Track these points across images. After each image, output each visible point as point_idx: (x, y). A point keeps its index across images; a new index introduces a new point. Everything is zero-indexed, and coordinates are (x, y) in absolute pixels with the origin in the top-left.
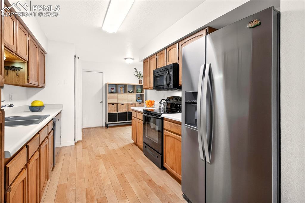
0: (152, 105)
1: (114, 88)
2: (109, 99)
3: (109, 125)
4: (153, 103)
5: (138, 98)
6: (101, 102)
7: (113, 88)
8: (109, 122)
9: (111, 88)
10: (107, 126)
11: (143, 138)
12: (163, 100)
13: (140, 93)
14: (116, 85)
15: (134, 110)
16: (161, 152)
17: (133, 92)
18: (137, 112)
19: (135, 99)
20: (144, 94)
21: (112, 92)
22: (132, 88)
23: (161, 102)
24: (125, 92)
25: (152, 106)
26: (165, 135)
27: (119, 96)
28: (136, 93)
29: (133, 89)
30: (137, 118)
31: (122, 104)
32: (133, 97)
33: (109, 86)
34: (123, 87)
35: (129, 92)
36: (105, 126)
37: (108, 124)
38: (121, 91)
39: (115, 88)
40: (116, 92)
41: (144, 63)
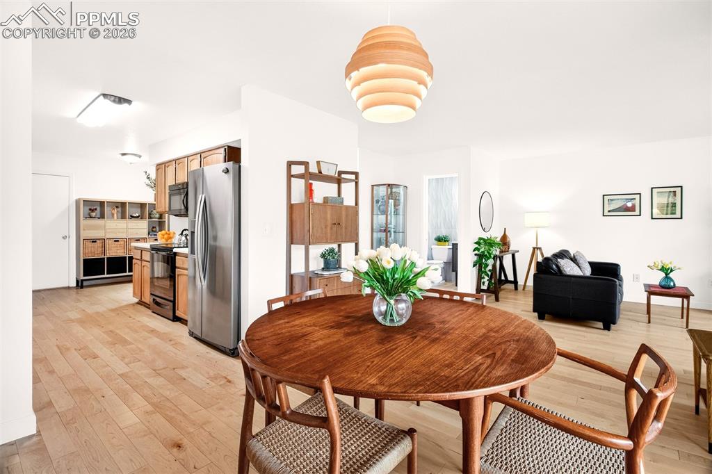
0: (171, 238)
1: (96, 209)
2: (84, 230)
3: (85, 283)
4: (171, 235)
5: (153, 227)
6: (64, 238)
7: (94, 209)
8: (84, 276)
9: (90, 209)
10: (80, 285)
11: (151, 287)
12: (185, 230)
13: (157, 220)
14: (102, 203)
15: (136, 248)
16: (172, 299)
17: (141, 217)
18: (142, 250)
19: (146, 231)
20: (167, 221)
21: (91, 217)
22: (139, 210)
23: (182, 234)
24: (123, 217)
25: (169, 241)
26: (178, 275)
27: (107, 224)
28: (147, 220)
29: (141, 211)
30: (141, 260)
31: (115, 241)
32: (141, 227)
33: (84, 205)
34: (117, 207)
35: (132, 217)
36: (75, 285)
37: (82, 281)
38: (113, 215)
39: (98, 209)
40: (102, 216)
41: (157, 170)
